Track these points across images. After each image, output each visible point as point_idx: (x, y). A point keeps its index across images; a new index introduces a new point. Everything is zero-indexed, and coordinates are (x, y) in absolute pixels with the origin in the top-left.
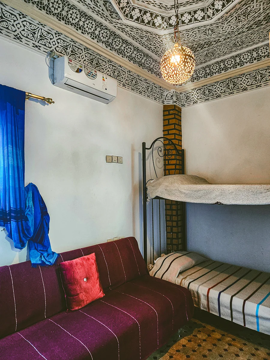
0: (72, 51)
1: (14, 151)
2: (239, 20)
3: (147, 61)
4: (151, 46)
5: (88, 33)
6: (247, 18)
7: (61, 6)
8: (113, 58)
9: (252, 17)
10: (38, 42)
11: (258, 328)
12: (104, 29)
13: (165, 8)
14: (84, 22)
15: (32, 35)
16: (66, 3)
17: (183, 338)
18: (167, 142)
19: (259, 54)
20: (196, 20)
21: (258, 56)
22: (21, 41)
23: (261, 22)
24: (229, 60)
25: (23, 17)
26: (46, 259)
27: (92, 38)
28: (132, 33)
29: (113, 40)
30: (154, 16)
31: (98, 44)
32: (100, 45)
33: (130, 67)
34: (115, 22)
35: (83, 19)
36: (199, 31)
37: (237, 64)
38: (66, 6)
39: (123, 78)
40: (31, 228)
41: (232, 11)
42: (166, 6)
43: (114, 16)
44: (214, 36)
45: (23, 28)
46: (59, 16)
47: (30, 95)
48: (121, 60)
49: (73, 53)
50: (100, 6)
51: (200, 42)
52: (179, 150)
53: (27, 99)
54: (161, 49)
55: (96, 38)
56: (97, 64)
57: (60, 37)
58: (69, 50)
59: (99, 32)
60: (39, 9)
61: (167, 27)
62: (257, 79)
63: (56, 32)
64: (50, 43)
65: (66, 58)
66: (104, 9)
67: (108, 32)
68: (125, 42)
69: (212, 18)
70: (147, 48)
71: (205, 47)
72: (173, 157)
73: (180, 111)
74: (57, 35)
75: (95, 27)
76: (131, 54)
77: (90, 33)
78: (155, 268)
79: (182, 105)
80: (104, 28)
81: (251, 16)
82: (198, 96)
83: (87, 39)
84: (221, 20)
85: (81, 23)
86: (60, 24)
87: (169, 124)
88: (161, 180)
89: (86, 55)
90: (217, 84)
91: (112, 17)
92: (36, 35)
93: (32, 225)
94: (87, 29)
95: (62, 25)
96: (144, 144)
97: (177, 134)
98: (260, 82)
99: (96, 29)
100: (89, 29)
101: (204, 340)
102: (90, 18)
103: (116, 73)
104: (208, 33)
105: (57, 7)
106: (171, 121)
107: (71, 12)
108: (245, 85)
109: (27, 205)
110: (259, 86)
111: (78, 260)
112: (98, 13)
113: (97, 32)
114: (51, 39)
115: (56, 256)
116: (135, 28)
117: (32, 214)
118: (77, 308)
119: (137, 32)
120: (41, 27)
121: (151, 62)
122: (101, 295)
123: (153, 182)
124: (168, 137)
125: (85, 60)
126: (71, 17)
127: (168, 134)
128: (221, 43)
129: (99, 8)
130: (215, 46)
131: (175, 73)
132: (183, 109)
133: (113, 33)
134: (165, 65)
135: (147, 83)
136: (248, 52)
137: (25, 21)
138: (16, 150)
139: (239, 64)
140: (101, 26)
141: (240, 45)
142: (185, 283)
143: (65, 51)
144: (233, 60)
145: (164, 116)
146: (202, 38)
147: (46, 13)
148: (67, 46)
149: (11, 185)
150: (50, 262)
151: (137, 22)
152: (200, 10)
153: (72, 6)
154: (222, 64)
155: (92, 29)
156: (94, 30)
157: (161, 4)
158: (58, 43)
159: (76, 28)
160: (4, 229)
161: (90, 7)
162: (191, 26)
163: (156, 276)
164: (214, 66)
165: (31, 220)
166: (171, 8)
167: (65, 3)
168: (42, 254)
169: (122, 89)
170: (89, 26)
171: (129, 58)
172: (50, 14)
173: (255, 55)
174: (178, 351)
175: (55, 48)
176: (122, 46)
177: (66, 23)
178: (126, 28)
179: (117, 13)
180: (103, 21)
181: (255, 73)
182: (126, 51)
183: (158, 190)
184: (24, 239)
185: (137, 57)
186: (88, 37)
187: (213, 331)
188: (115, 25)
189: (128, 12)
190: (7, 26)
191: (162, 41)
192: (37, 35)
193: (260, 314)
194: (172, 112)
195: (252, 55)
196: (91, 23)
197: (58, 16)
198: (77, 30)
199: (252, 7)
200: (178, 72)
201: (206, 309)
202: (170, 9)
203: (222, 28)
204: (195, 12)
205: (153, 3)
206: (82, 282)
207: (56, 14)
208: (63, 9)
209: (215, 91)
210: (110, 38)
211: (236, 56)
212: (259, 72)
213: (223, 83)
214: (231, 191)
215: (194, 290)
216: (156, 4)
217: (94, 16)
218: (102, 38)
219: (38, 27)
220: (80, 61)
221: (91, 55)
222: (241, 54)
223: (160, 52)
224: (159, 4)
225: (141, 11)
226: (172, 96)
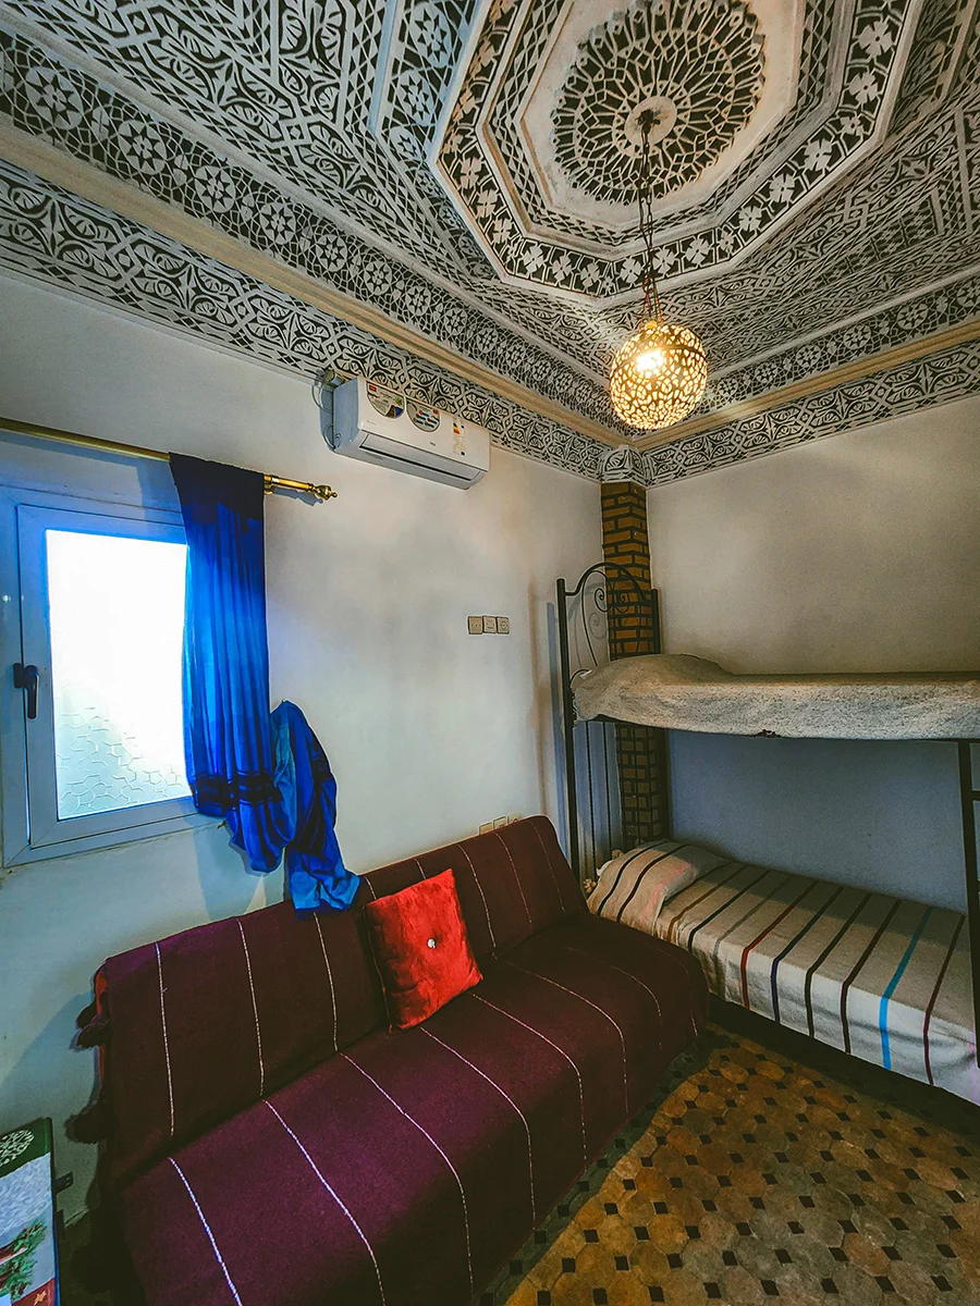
0: (376, 367)
1: (241, 624)
2: (798, 258)
3: (560, 380)
4: (570, 342)
5: (414, 320)
6: (821, 250)
7: (344, 253)
8: (477, 376)
9: (837, 247)
10: (293, 349)
11: (886, 1060)
12: (453, 306)
13: (608, 239)
14: (403, 292)
15: (275, 333)
16: (357, 243)
17: (686, 1079)
18: (614, 573)
19: (843, 346)
20: (688, 264)
21: (841, 351)
22: (249, 348)
23: (858, 261)
24: (765, 367)
25: (252, 288)
26: (330, 895)
27: (425, 331)
28: (522, 311)
29: (475, 332)
30: (580, 261)
31: (439, 343)
32: (445, 347)
33: (517, 395)
34: (480, 287)
35: (401, 285)
36: (692, 295)
37: (785, 375)
38: (357, 253)
39: (501, 424)
40: (290, 820)
41: (784, 235)
42: (612, 233)
43: (477, 269)
44: (731, 306)
45: (252, 315)
46: (342, 280)
47: (274, 480)
48: (496, 380)
49: (379, 371)
50: (442, 245)
51: (695, 323)
52: (647, 592)
53: (269, 490)
54: (595, 349)
55: (434, 330)
56: (438, 393)
57: (345, 333)
58: (369, 364)
59: (442, 314)
60: (290, 263)
61: (612, 288)
62: (839, 408)
63: (335, 321)
64: (321, 349)
65: (362, 385)
66: (454, 254)
67: (464, 314)
68: (507, 335)
69: (731, 257)
70: (560, 346)
71: (707, 337)
72: (632, 610)
73: (642, 496)
74: (338, 329)
75: (432, 302)
76: (521, 364)
77: (419, 318)
78: (600, 890)
79: (647, 481)
80: (453, 303)
81: (832, 244)
82: (687, 458)
83: (412, 333)
84: (751, 263)
85: (396, 295)
86: (345, 299)
87: (618, 530)
88: (608, 671)
89: (412, 373)
90: (735, 427)
91: (472, 274)
92: (286, 332)
93: (292, 810)
94: (411, 309)
95: (350, 301)
96: (561, 583)
97: (639, 554)
98: (847, 417)
99: (433, 309)
100: (416, 307)
101: (742, 1087)
102: (419, 280)
103: (485, 415)
104: (715, 300)
105: (334, 257)
106: (623, 523)
107: (370, 267)
108: (806, 426)
109: (279, 760)
110: (843, 426)
111: (409, 893)
112: (437, 265)
113: (436, 316)
114: (324, 339)
115: (355, 884)
116: (530, 299)
117: (291, 780)
118: (413, 1022)
119: (536, 307)
120: (296, 309)
121: (569, 382)
122: (473, 978)
123: (589, 677)
124: (616, 561)
125: (409, 387)
126: (370, 281)
127: (618, 554)
128: (746, 323)
129: (440, 251)
130: (732, 331)
131: (655, 398)
132: (651, 491)
133: (477, 315)
134: (625, 378)
135: (561, 433)
136: (814, 342)
137: (257, 296)
138: (245, 622)
139: (790, 376)
140: (445, 299)
141: (795, 326)
142: (682, 933)
143: (360, 368)
144: (774, 366)
145: (604, 509)
146: (699, 315)
147: (309, 273)
148: (363, 354)
149: (234, 712)
150: (340, 902)
151: (538, 280)
152: (701, 237)
153: (371, 252)
154: (746, 377)
155: (425, 309)
156: (428, 311)
157: (597, 228)
158: (342, 348)
159: (384, 307)
160: (224, 824)
161: (417, 251)
162: (675, 282)
163: (604, 912)
164: (726, 383)
165: (289, 797)
166: (625, 238)
167: (354, 244)
168: (321, 881)
169: (502, 451)
170: (416, 302)
171: (516, 374)
172: (319, 276)
173: (832, 348)
174: (677, 1121)
175: (335, 361)
176: (498, 345)
177: (358, 297)
178: (508, 300)
179: (486, 261)
180: (449, 285)
181: (832, 395)
182: (509, 359)
183: (602, 698)
184: (273, 847)
185: (534, 370)
186: (414, 327)
187: (761, 1057)
188: (481, 295)
189: (513, 256)
190: (212, 311)
191: (598, 327)
192: (290, 330)
193: (890, 1025)
194: (622, 500)
195: (826, 349)
196: (422, 293)
197: (337, 280)
198: (387, 312)
199: (837, 219)
200: (661, 396)
201: (740, 1000)
202: (620, 241)
203: (753, 285)
204: (686, 244)
205: (577, 229)
206: (424, 951)
207: (332, 274)
208: (350, 262)
209: (731, 444)
210: (468, 328)
211: (784, 356)
212: (842, 391)
213: (748, 422)
214: (800, 703)
215: (705, 951)
216: (584, 229)
217: (428, 273)
218: (449, 329)
219: (291, 311)
220: (396, 389)
221: (423, 372)
222: (796, 349)
223: (592, 355)
224: (593, 230)
225: (545, 251)
226: (622, 461)
